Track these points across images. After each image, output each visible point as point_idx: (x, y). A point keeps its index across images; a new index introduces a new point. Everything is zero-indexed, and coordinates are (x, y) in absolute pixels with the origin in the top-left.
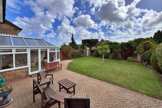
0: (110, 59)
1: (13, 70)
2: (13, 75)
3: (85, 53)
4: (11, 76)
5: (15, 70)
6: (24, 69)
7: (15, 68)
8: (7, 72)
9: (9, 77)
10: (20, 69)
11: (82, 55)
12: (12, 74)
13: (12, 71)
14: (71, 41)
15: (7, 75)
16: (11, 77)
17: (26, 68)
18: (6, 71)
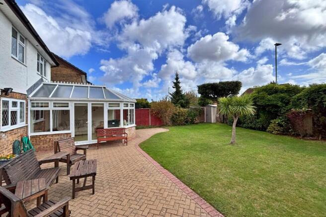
0: (271, 132)
1: (49, 135)
2: (49, 142)
3: (207, 115)
4: (46, 143)
5: (52, 135)
6: (64, 134)
7: (52, 132)
8: (41, 137)
9: (43, 144)
10: (58, 134)
11: (197, 120)
12: (48, 140)
13: (48, 137)
14: (175, 90)
15: (41, 141)
16: (47, 145)
17: (67, 134)
18: (40, 135)
